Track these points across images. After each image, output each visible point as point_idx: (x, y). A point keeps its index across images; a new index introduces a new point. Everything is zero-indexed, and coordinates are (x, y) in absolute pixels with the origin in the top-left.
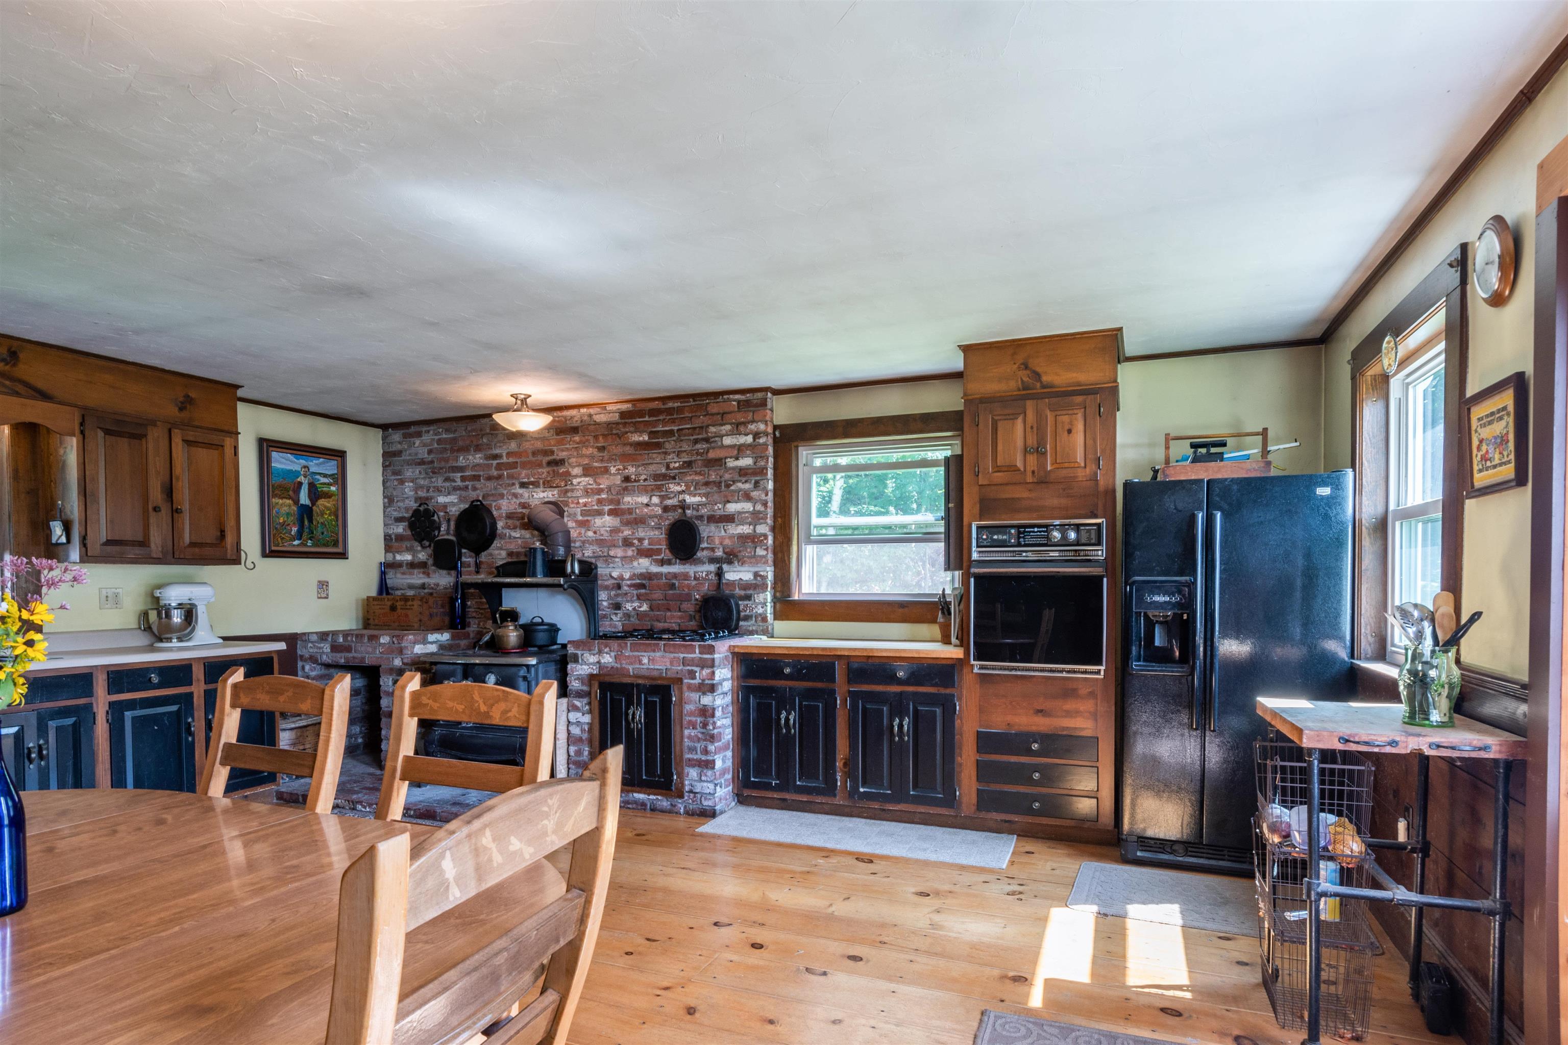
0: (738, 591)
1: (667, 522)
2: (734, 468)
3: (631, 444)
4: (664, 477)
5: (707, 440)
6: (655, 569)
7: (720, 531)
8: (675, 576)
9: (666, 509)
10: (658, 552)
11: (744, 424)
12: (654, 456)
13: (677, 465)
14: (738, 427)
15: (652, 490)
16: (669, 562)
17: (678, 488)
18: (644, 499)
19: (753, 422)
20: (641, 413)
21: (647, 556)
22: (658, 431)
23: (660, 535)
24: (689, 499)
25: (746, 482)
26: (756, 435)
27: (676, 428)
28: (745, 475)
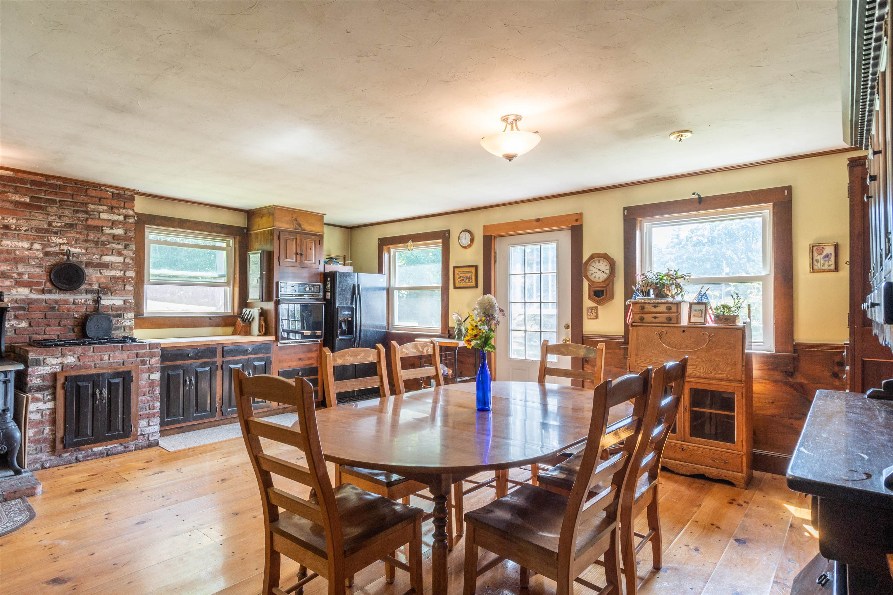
0: (110, 312)
1: (48, 264)
2: (109, 234)
3: (11, 202)
4: (46, 231)
5: (87, 212)
6: (34, 296)
7: (97, 273)
8: (56, 302)
9: (47, 254)
10: (39, 284)
11: (118, 208)
12: (36, 214)
13: (59, 224)
14: (112, 209)
15: (34, 239)
16: (50, 292)
17: (60, 241)
18: (26, 245)
19: (124, 208)
20: (23, 181)
21: (25, 287)
22: (41, 198)
23: (40, 273)
24: (73, 250)
25: (118, 244)
26: (126, 217)
27: (58, 199)
28: (118, 239)
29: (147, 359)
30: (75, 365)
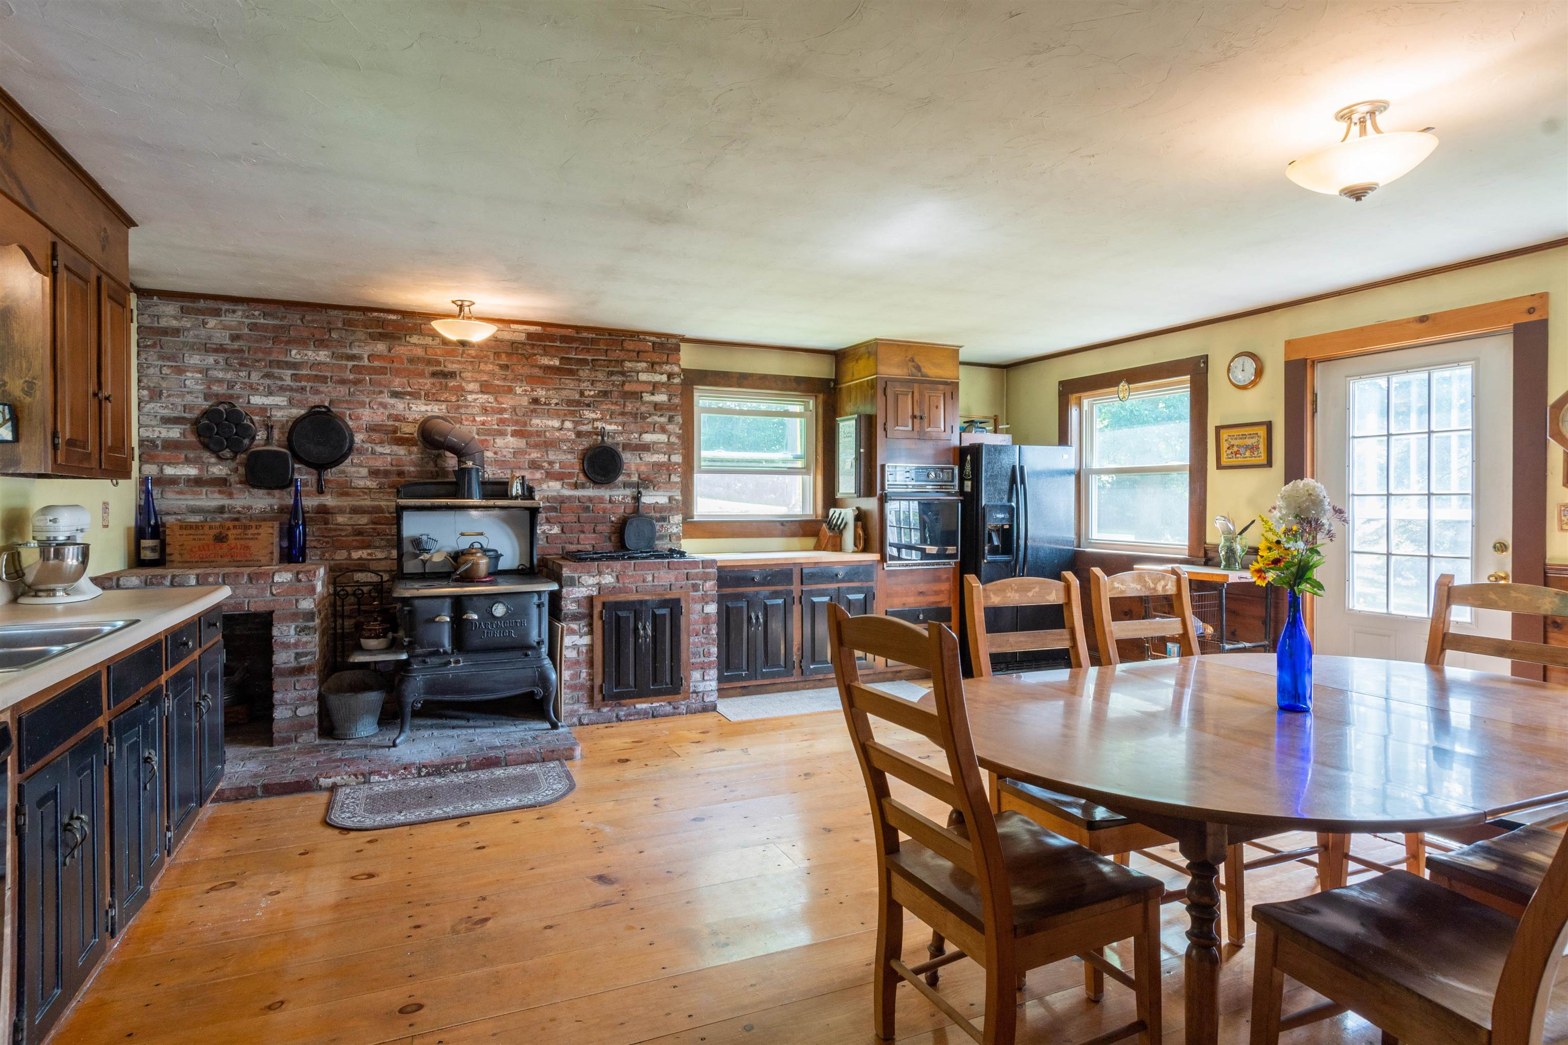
0: (652, 514)
1: (581, 447)
2: (649, 403)
3: (540, 367)
4: (578, 403)
5: (623, 373)
6: (567, 492)
7: (636, 459)
8: (590, 499)
9: (579, 434)
10: (571, 475)
11: (660, 364)
12: (567, 381)
13: (592, 393)
14: (653, 367)
15: (565, 415)
16: (583, 486)
17: (593, 416)
18: (556, 423)
19: (667, 363)
20: (552, 338)
21: (557, 480)
22: (572, 358)
23: (572, 459)
24: (610, 428)
25: (661, 416)
26: (670, 376)
27: (590, 358)
28: (661, 409)
29: (700, 582)
30: (614, 587)
